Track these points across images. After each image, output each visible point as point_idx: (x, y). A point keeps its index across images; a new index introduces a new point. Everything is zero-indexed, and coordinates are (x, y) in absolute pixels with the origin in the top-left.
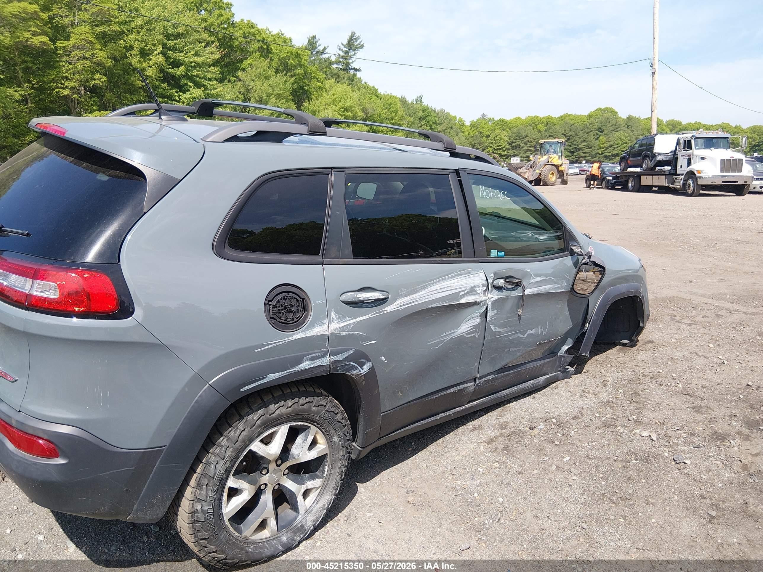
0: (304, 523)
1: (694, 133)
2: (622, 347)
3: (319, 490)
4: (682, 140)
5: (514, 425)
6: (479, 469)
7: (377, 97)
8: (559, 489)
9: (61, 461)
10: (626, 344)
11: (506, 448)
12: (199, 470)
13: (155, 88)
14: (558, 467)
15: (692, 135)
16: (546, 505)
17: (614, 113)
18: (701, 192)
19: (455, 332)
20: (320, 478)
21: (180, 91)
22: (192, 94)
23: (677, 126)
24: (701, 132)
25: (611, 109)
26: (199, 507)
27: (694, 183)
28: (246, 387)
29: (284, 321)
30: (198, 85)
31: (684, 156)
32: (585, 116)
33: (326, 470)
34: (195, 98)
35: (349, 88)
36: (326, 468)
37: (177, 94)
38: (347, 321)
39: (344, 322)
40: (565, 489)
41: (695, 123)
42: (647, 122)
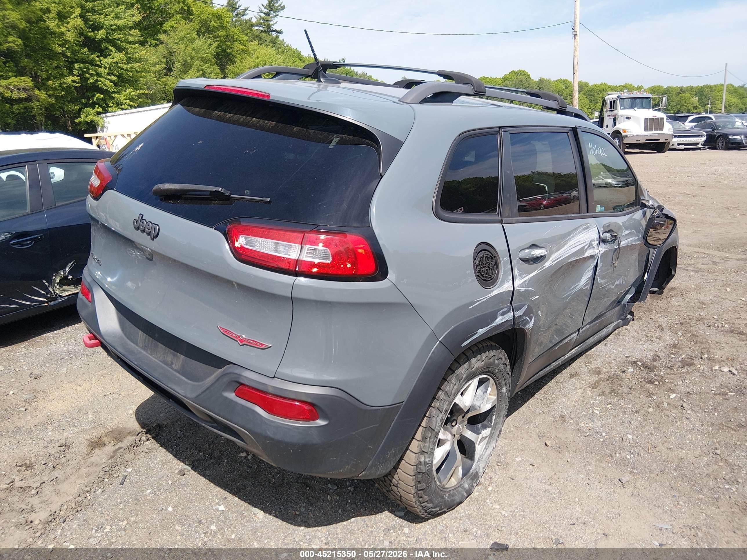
0: (478, 470)
1: (619, 94)
2: (652, 295)
3: (488, 438)
4: (609, 100)
5: (606, 370)
6: (595, 411)
7: (300, 60)
8: (679, 423)
9: (321, 422)
10: (656, 292)
11: (612, 391)
12: (424, 424)
13: (74, 52)
14: (669, 404)
15: (617, 95)
16: (673, 438)
17: (525, 75)
18: (626, 150)
19: (578, 285)
20: (489, 427)
21: (101, 56)
22: (113, 59)
23: (584, 87)
24: (626, 92)
25: (524, 71)
26: (422, 460)
27: (620, 141)
28: (465, 343)
29: (485, 279)
30: (120, 49)
31: (609, 116)
32: (500, 79)
33: (493, 419)
34: (116, 62)
35: (273, 51)
36: (494, 417)
37: (98, 59)
38: (525, 277)
39: (523, 278)
40: (685, 422)
41: (600, 85)
42: (557, 84)
